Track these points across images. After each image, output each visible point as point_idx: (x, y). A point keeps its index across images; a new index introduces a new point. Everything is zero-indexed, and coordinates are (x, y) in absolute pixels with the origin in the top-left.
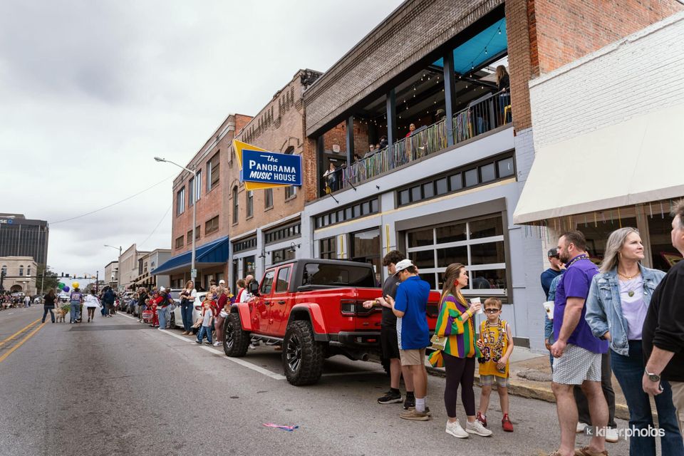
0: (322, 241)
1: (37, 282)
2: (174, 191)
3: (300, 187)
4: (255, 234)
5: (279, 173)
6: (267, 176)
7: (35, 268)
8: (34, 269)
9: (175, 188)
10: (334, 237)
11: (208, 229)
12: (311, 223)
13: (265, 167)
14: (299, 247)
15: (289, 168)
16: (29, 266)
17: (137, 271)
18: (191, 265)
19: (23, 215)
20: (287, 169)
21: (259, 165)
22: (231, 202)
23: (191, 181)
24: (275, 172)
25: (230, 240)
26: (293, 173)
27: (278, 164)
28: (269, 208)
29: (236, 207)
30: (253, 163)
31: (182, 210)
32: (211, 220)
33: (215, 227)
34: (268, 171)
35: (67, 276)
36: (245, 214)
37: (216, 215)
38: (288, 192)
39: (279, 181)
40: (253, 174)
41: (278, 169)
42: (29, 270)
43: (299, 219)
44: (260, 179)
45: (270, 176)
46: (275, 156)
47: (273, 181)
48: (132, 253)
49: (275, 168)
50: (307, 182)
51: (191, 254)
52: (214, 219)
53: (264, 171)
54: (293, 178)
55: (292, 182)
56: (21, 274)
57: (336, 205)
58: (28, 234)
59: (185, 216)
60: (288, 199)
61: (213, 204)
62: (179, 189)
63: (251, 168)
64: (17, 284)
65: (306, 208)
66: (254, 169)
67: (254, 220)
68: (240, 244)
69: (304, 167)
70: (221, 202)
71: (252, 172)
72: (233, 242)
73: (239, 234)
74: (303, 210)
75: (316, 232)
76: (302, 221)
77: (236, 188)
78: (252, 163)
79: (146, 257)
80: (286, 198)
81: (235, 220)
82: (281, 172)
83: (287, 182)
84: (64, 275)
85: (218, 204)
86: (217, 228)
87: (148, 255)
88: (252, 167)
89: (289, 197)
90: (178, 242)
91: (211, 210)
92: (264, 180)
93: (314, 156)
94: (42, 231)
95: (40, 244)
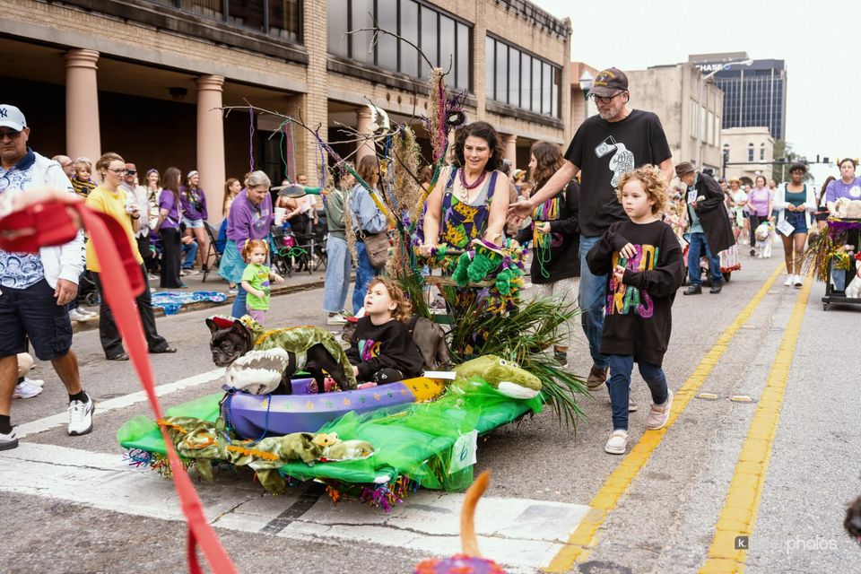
1: (774, 173)
7: (771, 149)
8: (769, 148)
16: (762, 145)
19: (743, 56)
35: (826, 160)
42: (762, 151)
56: (751, 158)
58: (754, 87)
64: (745, 175)
84: (821, 160)
94: (777, 79)
95: (774, 103)
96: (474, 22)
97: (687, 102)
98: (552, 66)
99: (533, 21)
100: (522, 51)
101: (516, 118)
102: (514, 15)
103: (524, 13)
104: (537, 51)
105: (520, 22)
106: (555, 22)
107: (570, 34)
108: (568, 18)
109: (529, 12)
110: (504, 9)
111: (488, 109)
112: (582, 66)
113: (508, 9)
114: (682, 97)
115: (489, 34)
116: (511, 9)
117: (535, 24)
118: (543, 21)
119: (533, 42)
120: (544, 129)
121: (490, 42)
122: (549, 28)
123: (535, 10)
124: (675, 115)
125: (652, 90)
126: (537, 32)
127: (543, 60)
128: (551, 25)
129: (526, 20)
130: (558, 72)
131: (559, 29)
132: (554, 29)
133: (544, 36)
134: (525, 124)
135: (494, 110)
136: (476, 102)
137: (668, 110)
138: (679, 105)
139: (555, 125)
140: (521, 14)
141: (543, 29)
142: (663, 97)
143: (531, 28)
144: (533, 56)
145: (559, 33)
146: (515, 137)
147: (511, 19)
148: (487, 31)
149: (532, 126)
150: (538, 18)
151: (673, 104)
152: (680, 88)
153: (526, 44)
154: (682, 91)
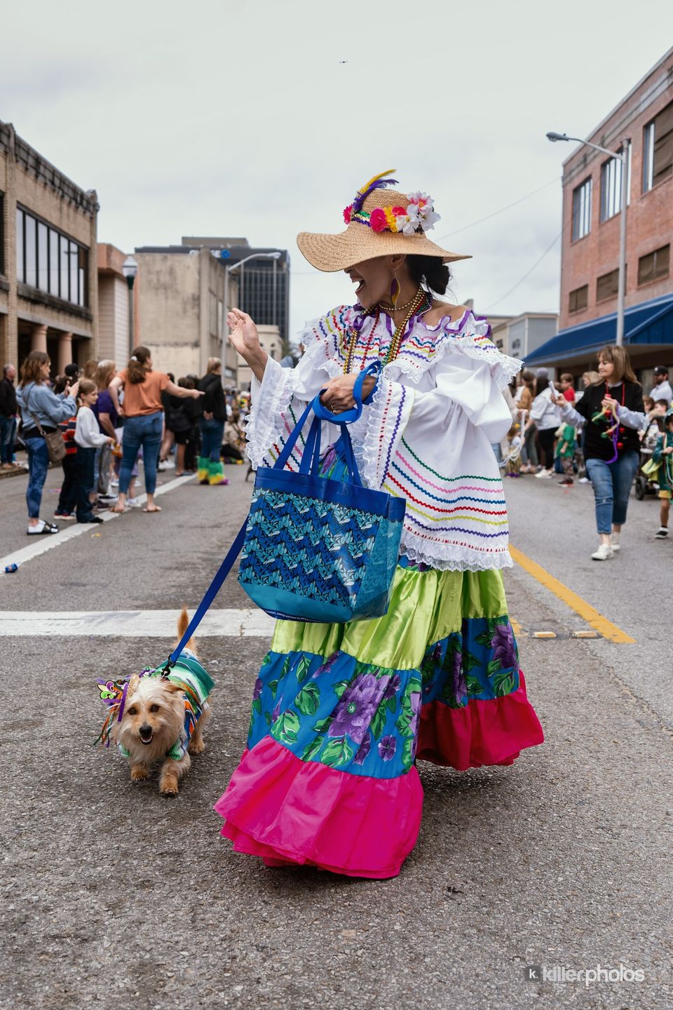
2: (564, 186)
9: (566, 179)
11: (644, 273)
16: (273, 345)
19: (244, 240)
23: (604, 165)
31: (584, 227)
32: (651, 254)
33: (661, 268)
37: (663, 243)
51: (615, 321)
52: (658, 251)
58: (256, 279)
59: (592, 244)
61: (658, 220)
62: (577, 182)
79: (502, 327)
85: (668, 221)
86: (666, 271)
87: (505, 322)
90: (576, 299)
91: (651, 231)
94: (280, 272)
95: (277, 299)
96: (4, 190)
97: (205, 295)
98: (79, 247)
99: (60, 193)
100: (50, 227)
101: (46, 306)
102: (42, 185)
103: (53, 183)
104: (65, 229)
105: (48, 194)
106: (82, 196)
107: (97, 211)
108: (94, 192)
109: (57, 182)
110: (33, 177)
111: (20, 293)
112: (110, 248)
113: (37, 177)
114: (200, 288)
115: (20, 206)
116: (40, 178)
117: (62, 197)
118: (71, 193)
119: (61, 217)
120: (73, 319)
121: (19, 214)
122: (76, 201)
123: (64, 180)
124: (193, 308)
125: (165, 278)
126: (65, 206)
127: (71, 239)
128: (79, 199)
129: (54, 191)
130: (85, 254)
131: (86, 204)
132: (81, 204)
133: (72, 211)
134: (55, 314)
135: (26, 295)
136: (8, 285)
137: (184, 303)
138: (196, 297)
139: (84, 315)
140: (49, 183)
141: (70, 203)
142: (179, 287)
143: (58, 201)
144: (61, 234)
145: (86, 209)
146: (46, 327)
147: (40, 190)
148: (18, 202)
149: (62, 317)
150: (66, 190)
151: (190, 296)
152: (197, 277)
153: (53, 218)
154: (200, 281)
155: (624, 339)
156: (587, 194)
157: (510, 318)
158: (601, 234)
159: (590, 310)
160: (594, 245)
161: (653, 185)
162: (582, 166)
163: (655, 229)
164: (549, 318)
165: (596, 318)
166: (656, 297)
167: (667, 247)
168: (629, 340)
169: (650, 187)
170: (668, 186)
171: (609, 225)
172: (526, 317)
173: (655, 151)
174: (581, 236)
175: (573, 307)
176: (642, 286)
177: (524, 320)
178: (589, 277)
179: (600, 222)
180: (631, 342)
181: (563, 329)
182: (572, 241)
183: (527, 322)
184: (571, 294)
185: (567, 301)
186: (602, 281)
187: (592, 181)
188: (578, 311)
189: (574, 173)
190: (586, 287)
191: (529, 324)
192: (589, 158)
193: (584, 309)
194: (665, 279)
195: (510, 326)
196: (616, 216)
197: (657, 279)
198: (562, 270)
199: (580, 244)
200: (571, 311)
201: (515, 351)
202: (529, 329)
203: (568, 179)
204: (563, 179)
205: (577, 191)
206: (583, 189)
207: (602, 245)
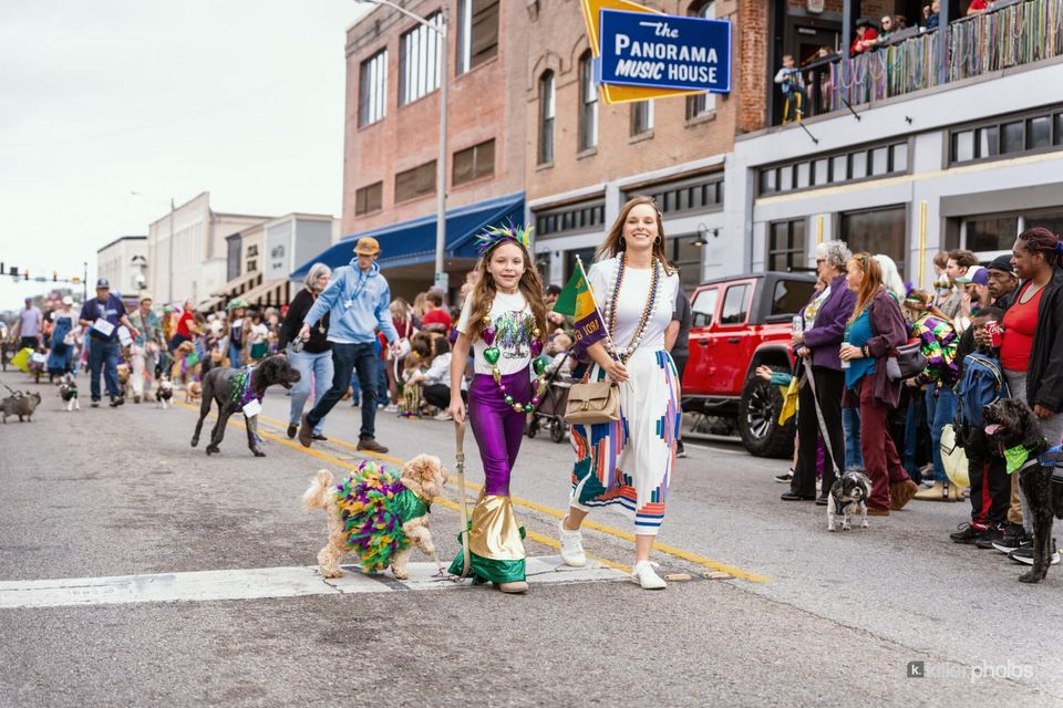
0: (773, 226)
2: (348, 56)
3: (726, 96)
4: (602, 195)
5: (679, 63)
6: (653, 71)
9: (351, 49)
10: (803, 219)
11: (461, 171)
12: (748, 182)
13: (649, 50)
14: (716, 234)
15: (703, 50)
17: (219, 269)
18: (432, 265)
20: (699, 54)
21: (636, 45)
22: (534, 109)
23: (403, 36)
24: (673, 62)
25: (530, 204)
26: (712, 64)
27: (678, 43)
28: (641, 136)
29: (545, 124)
30: (623, 42)
31: (378, 106)
32: (471, 149)
33: (483, 168)
34: (656, 60)
36: (574, 144)
37: (490, 137)
38: (695, 105)
39: (679, 82)
40: (624, 68)
41: (678, 54)
43: (720, 169)
44: (638, 79)
45: (660, 71)
46: (673, 23)
47: (665, 82)
48: (201, 217)
49: (671, 51)
50: (743, 86)
52: (479, 146)
53: (648, 59)
54: (711, 75)
55: (707, 85)
57: (812, 149)
59: (386, 132)
60: (693, 120)
61: (480, 109)
62: (365, 53)
63: (618, 52)
65: (739, 146)
66: (626, 54)
67: (600, 162)
68: (556, 216)
69: (737, 50)
70: (502, 106)
71: (622, 62)
72: (535, 211)
73: (555, 192)
74: (732, 150)
75: (760, 202)
76: (728, 174)
77: (547, 75)
78: (621, 42)
79: (257, 229)
80: (688, 118)
81: (544, 154)
82: (684, 62)
83: (698, 84)
85: (492, 111)
86: (491, 171)
87: (259, 223)
88: (622, 50)
89: (695, 114)
90: (367, 198)
91: (471, 122)
92: (646, 80)
93: (764, 22)
155: (446, 251)
156: (380, 69)
157: (270, 219)
158: (400, 120)
159: (385, 214)
160: (390, 132)
161: (472, 66)
162: (373, 34)
163: (474, 119)
164: (326, 221)
165: (393, 224)
166: (477, 202)
167: (493, 140)
168: (452, 253)
169: (467, 69)
170: (492, 69)
171: (412, 110)
172: (293, 218)
173: (474, 26)
174: (372, 121)
175: (362, 209)
176: (457, 187)
177: (290, 221)
178: (385, 172)
179: (398, 105)
180: (455, 255)
181: (345, 235)
182: (359, 126)
183: (294, 223)
184: (359, 192)
185: (353, 200)
186: (402, 178)
187: (386, 53)
188: (369, 214)
189: (362, 43)
190: (379, 184)
191: (298, 227)
192: (383, 27)
193: (377, 211)
194: (490, 180)
195: (269, 229)
196: (419, 100)
197: (478, 180)
198: (345, 161)
199: (370, 130)
200: (358, 213)
201: (277, 261)
202: (297, 233)
203: (353, 49)
204: (347, 48)
205: (365, 64)
206: (374, 62)
207: (401, 134)
